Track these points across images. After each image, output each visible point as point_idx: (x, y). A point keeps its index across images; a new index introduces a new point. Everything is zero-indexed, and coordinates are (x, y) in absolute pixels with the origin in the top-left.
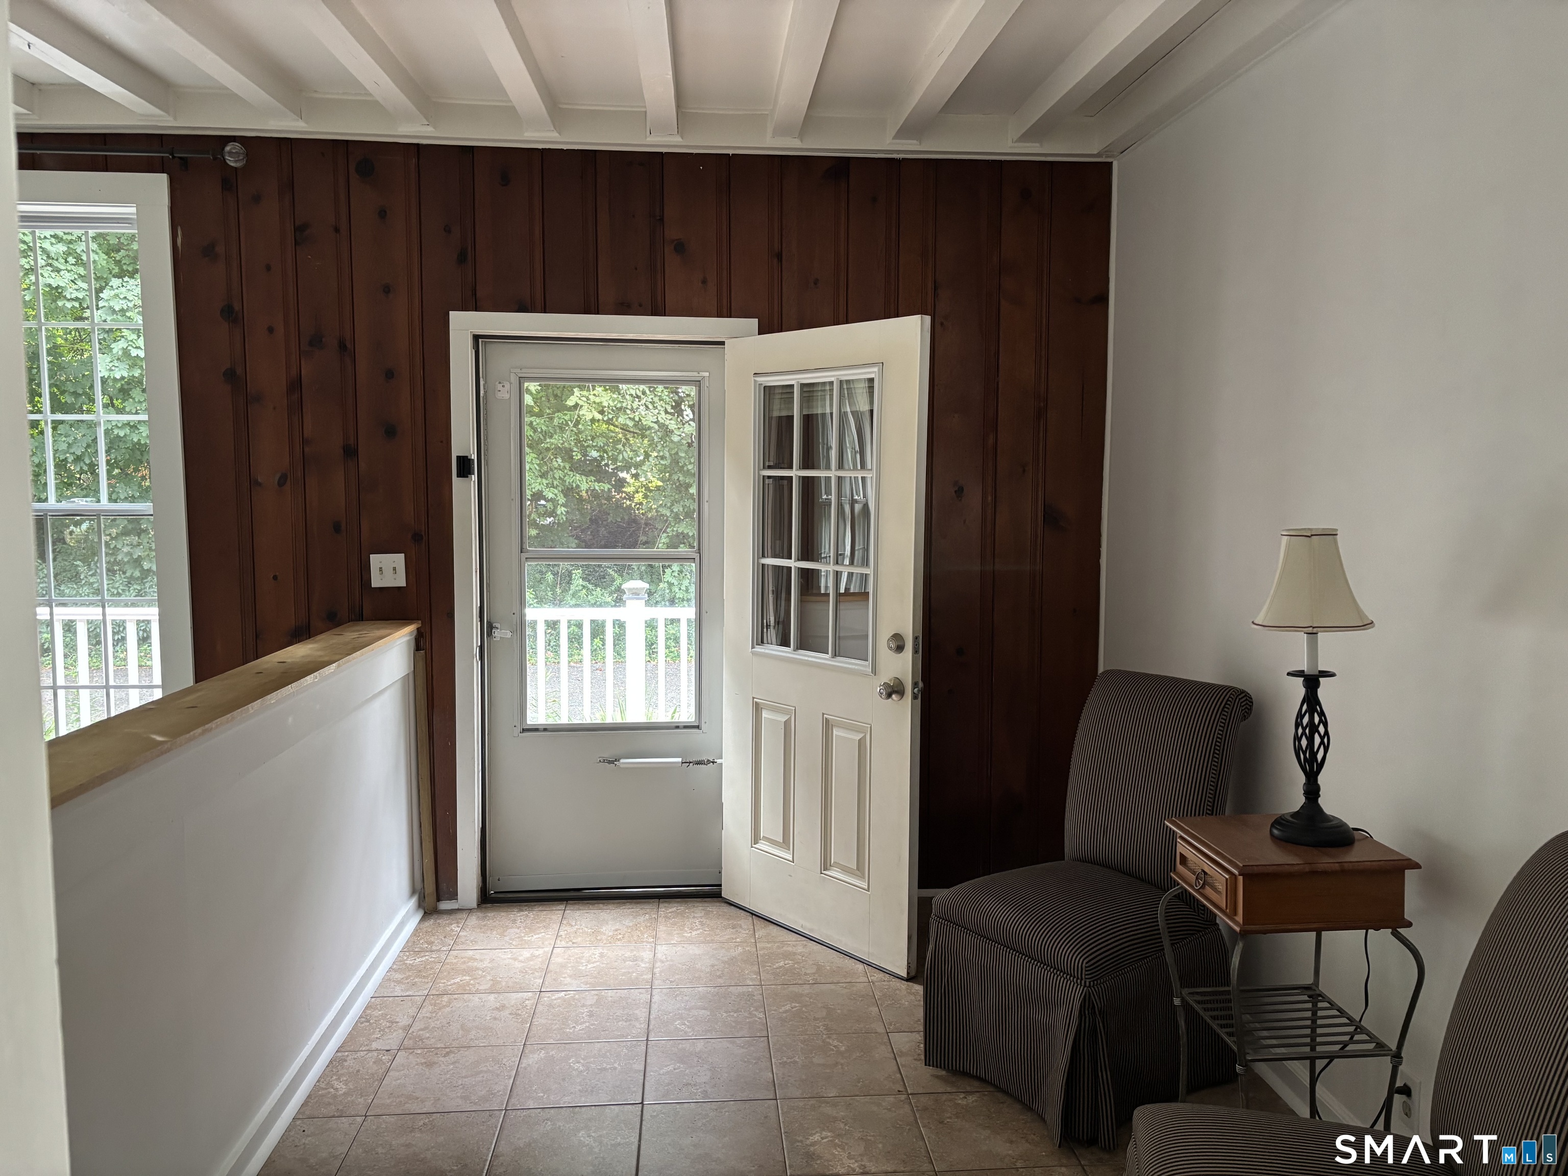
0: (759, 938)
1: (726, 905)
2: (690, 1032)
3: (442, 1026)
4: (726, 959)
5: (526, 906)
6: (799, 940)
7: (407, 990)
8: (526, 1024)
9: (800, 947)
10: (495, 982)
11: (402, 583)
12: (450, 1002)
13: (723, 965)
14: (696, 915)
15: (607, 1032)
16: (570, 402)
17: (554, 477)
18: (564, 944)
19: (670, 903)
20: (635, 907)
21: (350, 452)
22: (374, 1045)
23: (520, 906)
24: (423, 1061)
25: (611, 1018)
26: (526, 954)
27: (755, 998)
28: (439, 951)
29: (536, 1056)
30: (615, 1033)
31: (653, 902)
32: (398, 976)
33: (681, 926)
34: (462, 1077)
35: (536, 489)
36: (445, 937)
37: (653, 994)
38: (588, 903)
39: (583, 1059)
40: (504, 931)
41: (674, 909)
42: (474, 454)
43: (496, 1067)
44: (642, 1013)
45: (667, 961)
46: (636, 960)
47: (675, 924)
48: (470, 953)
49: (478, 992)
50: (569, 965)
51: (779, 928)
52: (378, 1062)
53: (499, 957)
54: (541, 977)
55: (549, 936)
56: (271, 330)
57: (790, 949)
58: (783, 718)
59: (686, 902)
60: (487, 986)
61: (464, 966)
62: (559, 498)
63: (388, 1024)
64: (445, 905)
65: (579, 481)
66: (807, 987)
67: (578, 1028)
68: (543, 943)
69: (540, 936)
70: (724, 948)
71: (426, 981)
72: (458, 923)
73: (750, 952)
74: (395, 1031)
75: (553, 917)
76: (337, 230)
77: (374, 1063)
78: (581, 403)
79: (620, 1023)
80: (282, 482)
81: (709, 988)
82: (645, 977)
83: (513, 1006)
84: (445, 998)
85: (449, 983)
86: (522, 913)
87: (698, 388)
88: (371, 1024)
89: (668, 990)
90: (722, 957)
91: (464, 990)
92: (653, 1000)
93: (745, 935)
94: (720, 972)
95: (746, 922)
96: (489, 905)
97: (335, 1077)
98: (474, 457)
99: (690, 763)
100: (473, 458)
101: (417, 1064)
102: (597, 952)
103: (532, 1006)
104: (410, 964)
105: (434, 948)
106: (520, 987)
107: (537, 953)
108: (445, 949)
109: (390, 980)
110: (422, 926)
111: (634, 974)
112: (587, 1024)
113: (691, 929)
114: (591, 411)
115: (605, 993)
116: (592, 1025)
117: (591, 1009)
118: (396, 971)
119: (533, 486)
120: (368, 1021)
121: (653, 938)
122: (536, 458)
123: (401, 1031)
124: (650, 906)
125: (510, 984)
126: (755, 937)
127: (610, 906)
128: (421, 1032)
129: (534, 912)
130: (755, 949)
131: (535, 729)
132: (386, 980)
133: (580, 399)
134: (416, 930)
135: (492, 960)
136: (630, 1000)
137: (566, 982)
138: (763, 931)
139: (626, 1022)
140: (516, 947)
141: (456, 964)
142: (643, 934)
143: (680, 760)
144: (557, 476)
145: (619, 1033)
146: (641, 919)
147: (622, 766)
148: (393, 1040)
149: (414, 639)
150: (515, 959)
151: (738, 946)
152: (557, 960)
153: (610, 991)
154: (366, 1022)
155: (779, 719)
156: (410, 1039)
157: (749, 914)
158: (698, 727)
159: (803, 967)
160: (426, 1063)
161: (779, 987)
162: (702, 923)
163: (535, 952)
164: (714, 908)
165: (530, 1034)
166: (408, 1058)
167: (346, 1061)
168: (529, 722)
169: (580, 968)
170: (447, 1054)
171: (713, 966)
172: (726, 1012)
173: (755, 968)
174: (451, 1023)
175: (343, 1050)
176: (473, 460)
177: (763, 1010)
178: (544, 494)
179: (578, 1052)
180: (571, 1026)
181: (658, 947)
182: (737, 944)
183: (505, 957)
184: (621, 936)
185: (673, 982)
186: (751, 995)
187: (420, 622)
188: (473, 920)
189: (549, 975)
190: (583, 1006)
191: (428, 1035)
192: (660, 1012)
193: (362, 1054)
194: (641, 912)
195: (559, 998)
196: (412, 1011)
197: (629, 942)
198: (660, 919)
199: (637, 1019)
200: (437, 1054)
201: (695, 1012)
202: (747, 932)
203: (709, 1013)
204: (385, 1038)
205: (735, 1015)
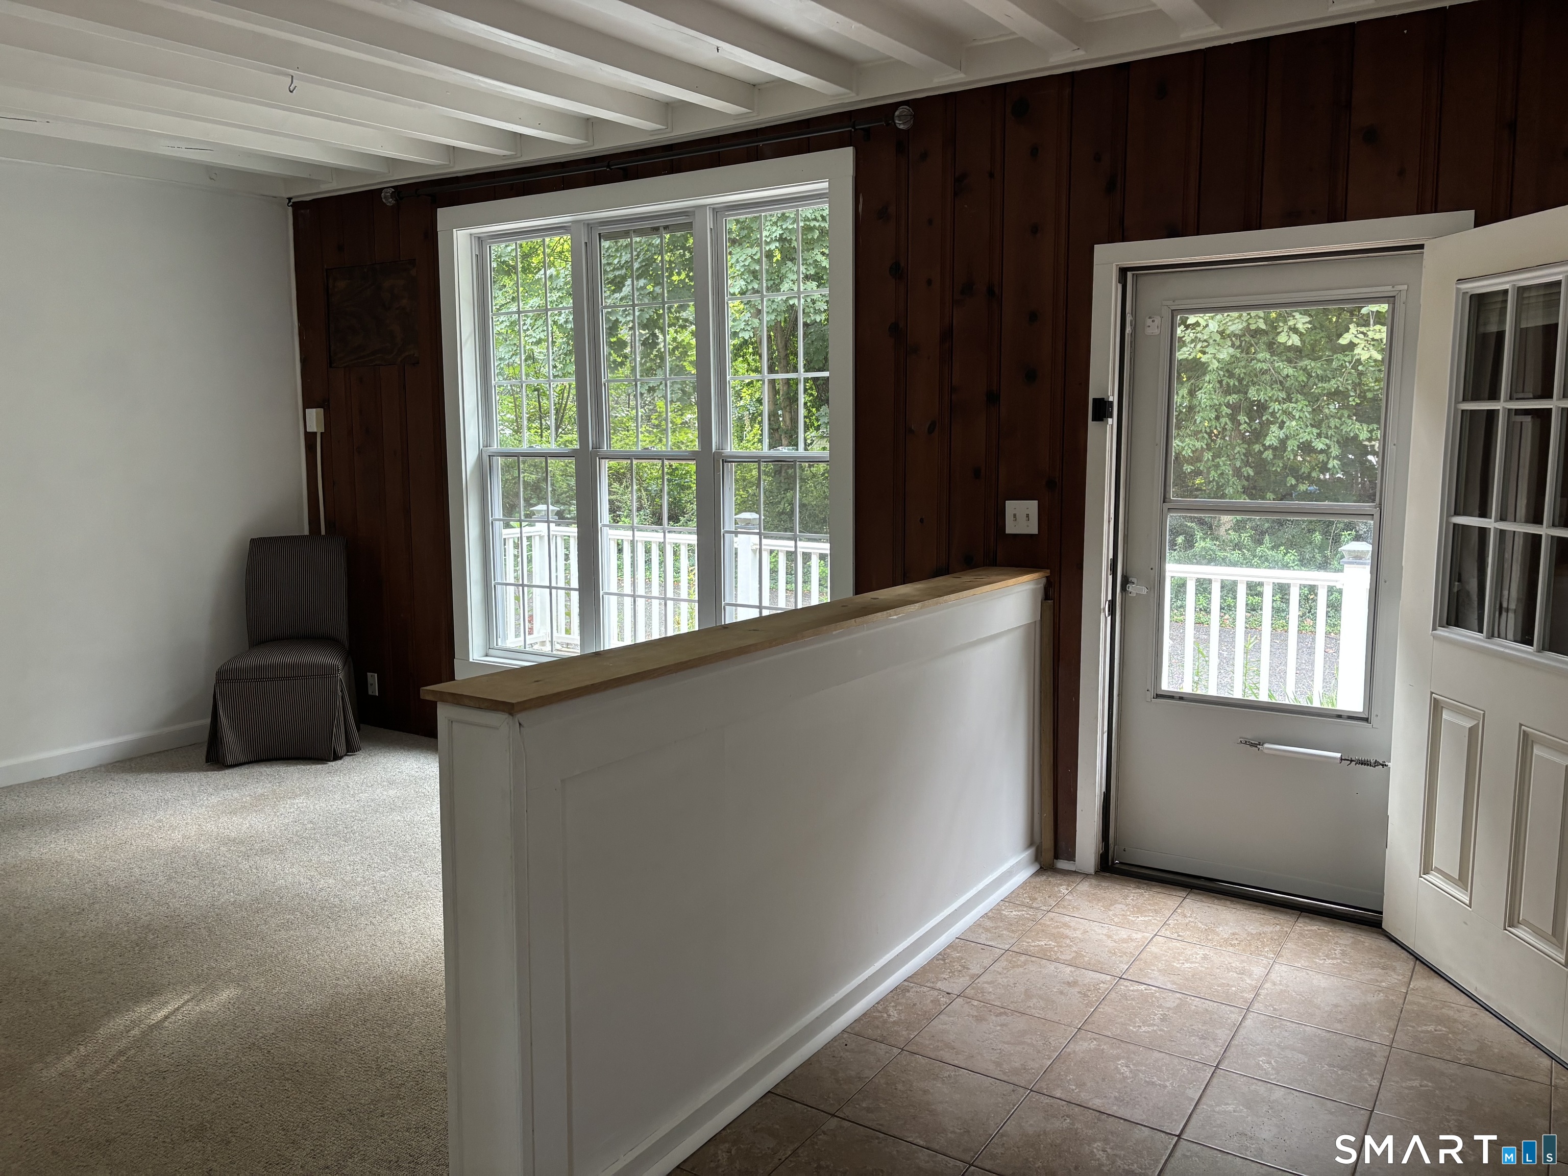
0: (1413, 989)
1: (1385, 939)
2: (1273, 1075)
3: (1008, 985)
4: (1357, 1002)
5: (1145, 884)
6: (1469, 1005)
7: (991, 940)
8: (1091, 1008)
9: (1467, 1012)
10: (1078, 954)
11: (1035, 531)
12: (1025, 963)
13: (1350, 1008)
14: (1340, 942)
15: (1173, 1044)
16: (1343, 341)
17: (1329, 426)
18: (1168, 934)
19: (1312, 919)
20: (1267, 914)
21: (993, 398)
22: (939, 985)
23: (1139, 882)
24: (976, 1014)
25: (1185, 1029)
26: (1124, 934)
27: (1376, 1059)
28: (1037, 909)
29: (1086, 1044)
30: (1183, 1047)
31: (1293, 914)
32: (989, 924)
33: (1316, 949)
34: (1004, 1042)
35: (1304, 439)
36: (1049, 897)
37: (1248, 1016)
38: (1214, 897)
39: (1134, 1065)
40: (1111, 905)
41: (1315, 928)
42: (1113, 395)
43: (1040, 1043)
44: (1223, 1035)
45: (1281, 984)
46: (1243, 974)
47: (1309, 946)
48: (1067, 919)
49: (1057, 960)
50: (1164, 958)
51: (1447, 983)
52: (936, 1001)
53: (1094, 931)
54: (1128, 963)
55: (1156, 921)
56: (929, 282)
57: (1451, 1013)
58: (1469, 724)
59: (1335, 923)
60: (1069, 957)
61: (1054, 931)
62: (1332, 449)
63: (960, 968)
64: (1062, 864)
65: (1359, 429)
66: (1456, 1066)
67: (1143, 1029)
68: (1146, 928)
69: (1146, 919)
70: (1360, 989)
71: (1013, 935)
72: (1068, 885)
73: (1394, 1003)
74: (963, 976)
75: (1169, 902)
76: (991, 175)
77: (932, 1001)
78: (1356, 341)
79: (1194, 1038)
80: (931, 430)
81: (1319, 1031)
82: (1246, 995)
83: (1085, 985)
84: (1023, 958)
85: (1033, 944)
86: (1138, 890)
87: (1391, 305)
88: (945, 963)
89: (1267, 1018)
90: (1353, 998)
91: (1044, 955)
92: (1243, 1024)
93: (1396, 981)
94: (1341, 1017)
95: (1404, 965)
96: (1107, 874)
97: (893, 1004)
98: (1114, 399)
99: (1352, 761)
100: (1111, 399)
101: (968, 1016)
102: (1201, 952)
103: (1105, 991)
104: (1005, 915)
105: (1034, 905)
106: (1101, 968)
107: (1134, 936)
108: (1044, 908)
109: (980, 925)
110: (1033, 880)
111: (1234, 989)
112: (1155, 1028)
113: (1327, 956)
114: (1368, 349)
115: (1191, 999)
116: (1161, 1030)
117: (1167, 1013)
118: (989, 918)
119: (1301, 435)
120: (944, 960)
121: (1275, 954)
122: (1307, 406)
123: (968, 978)
124: (1287, 918)
125: (1093, 961)
126: (1408, 987)
127: (1238, 906)
128: (986, 985)
129: (1151, 893)
130: (1401, 1001)
131: (1170, 696)
132: (977, 925)
133: (1356, 337)
134: (1025, 883)
135: (1085, 932)
136: (1216, 1016)
137: (1152, 976)
138: (1423, 983)
139: (1200, 1039)
140: (1116, 925)
141: (1049, 926)
142: (1264, 946)
143: (1338, 755)
144: (1332, 425)
145: (1187, 1049)
146: (1268, 929)
147: (1266, 751)
148: (957, 985)
149: (1043, 588)
150: (1109, 937)
151: (1380, 991)
152: (1153, 948)
153: (1198, 999)
154: (941, 959)
155: (1464, 724)
156: (973, 988)
157: (1412, 957)
158: (1366, 720)
159: (1459, 1040)
160: (976, 1016)
161: (1415, 1055)
162: (1343, 953)
163: (1134, 935)
164: (1368, 940)
165: (1090, 1020)
166: (962, 1007)
167: (908, 991)
168: (1163, 688)
169: (1175, 964)
170: (1001, 1014)
171: (1336, 1006)
172: (1329, 1065)
173: (1392, 1024)
174: (1017, 985)
175: (911, 980)
176: (1112, 403)
177: (1380, 1077)
178: (1313, 445)
179: (1133, 1056)
180: (1137, 1025)
181: (1277, 967)
182: (1380, 989)
183: (1100, 931)
184: (1236, 942)
185: (1278, 1010)
186: (1371, 1054)
187: (1049, 571)
188: (1085, 887)
189: (1137, 963)
190: (1160, 1006)
191: (991, 990)
192: (1246, 1040)
193: (925, 989)
194: (1272, 921)
195: (1137, 990)
196: (987, 962)
197: (1244, 950)
198: (1292, 935)
199: (1214, 1040)
200: (990, 1011)
201: (1288, 1053)
202: (1400, 978)
203: (1306, 1060)
204: (952, 980)
205: (1339, 1072)
